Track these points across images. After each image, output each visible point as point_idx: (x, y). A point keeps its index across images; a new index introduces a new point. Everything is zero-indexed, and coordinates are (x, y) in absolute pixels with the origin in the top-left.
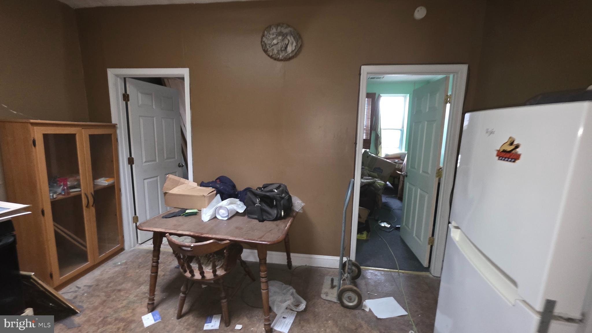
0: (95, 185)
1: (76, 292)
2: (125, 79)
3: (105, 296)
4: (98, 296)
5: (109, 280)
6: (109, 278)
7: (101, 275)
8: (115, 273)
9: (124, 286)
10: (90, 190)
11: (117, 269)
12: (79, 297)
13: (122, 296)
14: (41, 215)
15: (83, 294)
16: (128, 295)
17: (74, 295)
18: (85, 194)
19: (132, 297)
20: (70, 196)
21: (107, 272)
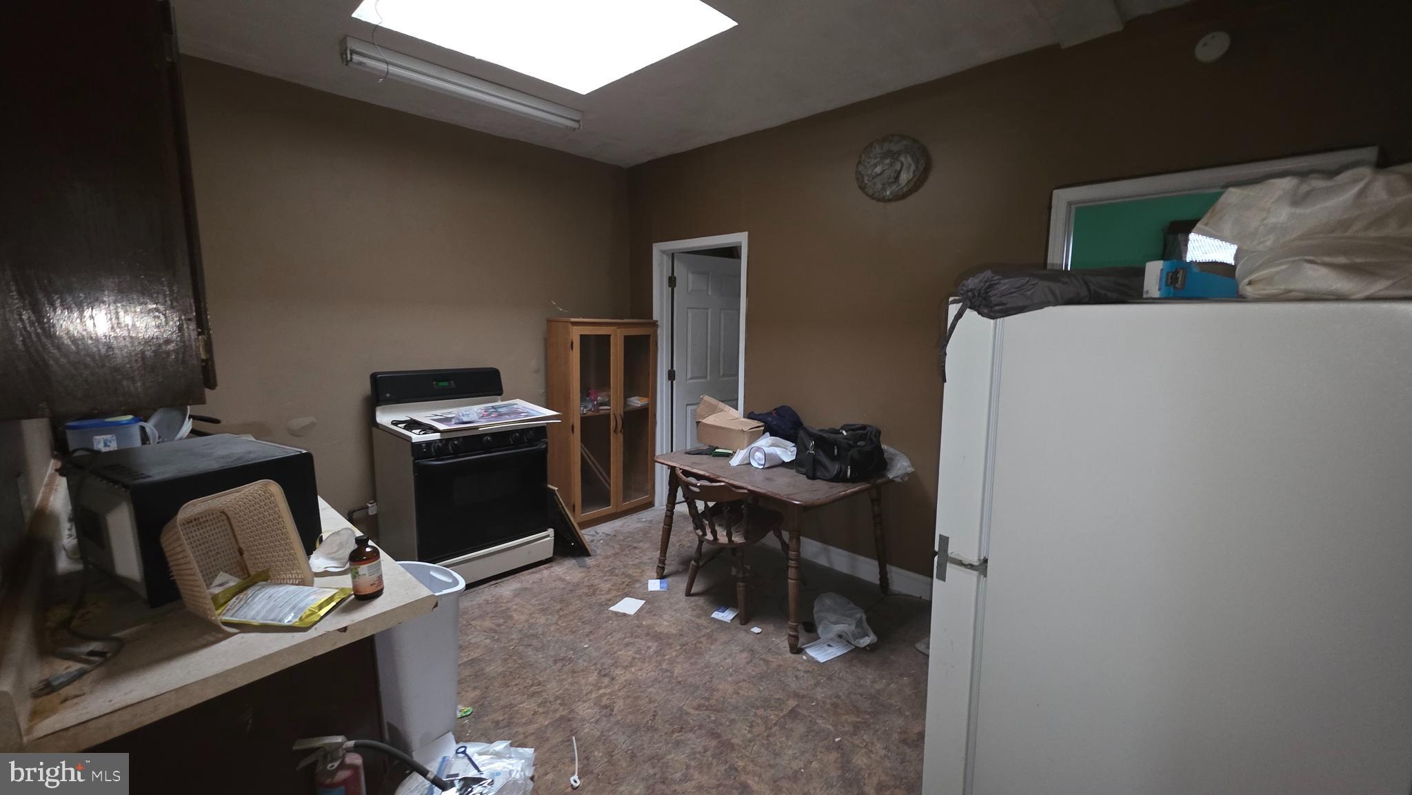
0: (625, 404)
1: (593, 536)
2: (673, 254)
3: (620, 549)
4: (613, 547)
5: (627, 535)
6: (628, 532)
7: (622, 526)
8: (635, 529)
9: (641, 544)
10: (621, 411)
11: (639, 525)
12: (595, 541)
13: (636, 554)
14: (571, 432)
15: (600, 541)
16: (642, 555)
17: (591, 538)
18: (614, 414)
19: (645, 559)
20: (598, 414)
21: (629, 525)
